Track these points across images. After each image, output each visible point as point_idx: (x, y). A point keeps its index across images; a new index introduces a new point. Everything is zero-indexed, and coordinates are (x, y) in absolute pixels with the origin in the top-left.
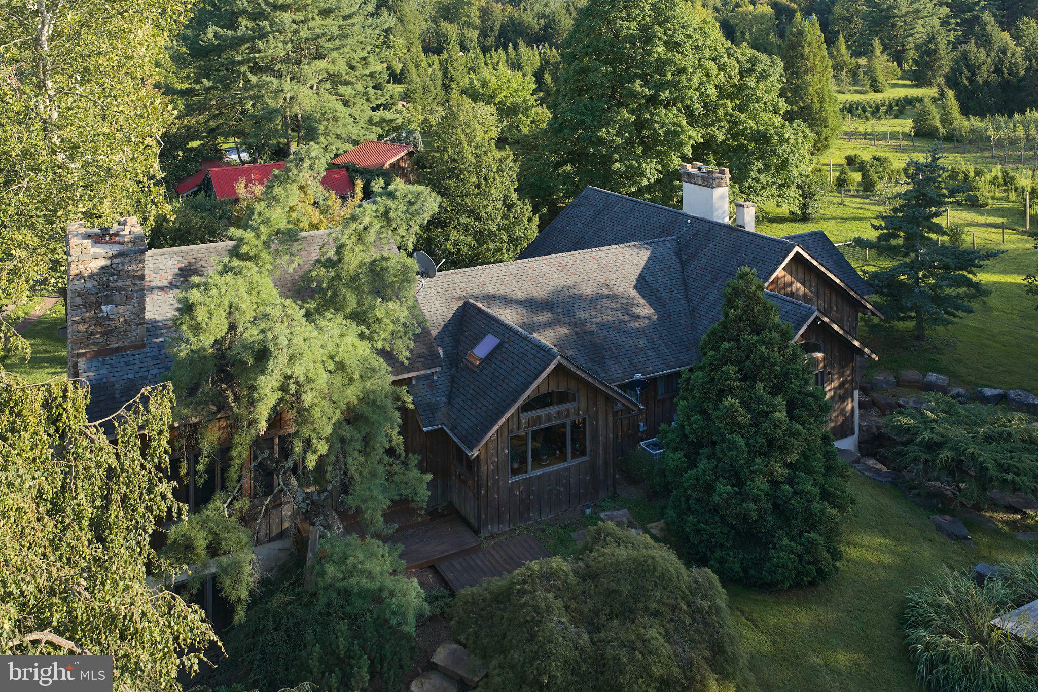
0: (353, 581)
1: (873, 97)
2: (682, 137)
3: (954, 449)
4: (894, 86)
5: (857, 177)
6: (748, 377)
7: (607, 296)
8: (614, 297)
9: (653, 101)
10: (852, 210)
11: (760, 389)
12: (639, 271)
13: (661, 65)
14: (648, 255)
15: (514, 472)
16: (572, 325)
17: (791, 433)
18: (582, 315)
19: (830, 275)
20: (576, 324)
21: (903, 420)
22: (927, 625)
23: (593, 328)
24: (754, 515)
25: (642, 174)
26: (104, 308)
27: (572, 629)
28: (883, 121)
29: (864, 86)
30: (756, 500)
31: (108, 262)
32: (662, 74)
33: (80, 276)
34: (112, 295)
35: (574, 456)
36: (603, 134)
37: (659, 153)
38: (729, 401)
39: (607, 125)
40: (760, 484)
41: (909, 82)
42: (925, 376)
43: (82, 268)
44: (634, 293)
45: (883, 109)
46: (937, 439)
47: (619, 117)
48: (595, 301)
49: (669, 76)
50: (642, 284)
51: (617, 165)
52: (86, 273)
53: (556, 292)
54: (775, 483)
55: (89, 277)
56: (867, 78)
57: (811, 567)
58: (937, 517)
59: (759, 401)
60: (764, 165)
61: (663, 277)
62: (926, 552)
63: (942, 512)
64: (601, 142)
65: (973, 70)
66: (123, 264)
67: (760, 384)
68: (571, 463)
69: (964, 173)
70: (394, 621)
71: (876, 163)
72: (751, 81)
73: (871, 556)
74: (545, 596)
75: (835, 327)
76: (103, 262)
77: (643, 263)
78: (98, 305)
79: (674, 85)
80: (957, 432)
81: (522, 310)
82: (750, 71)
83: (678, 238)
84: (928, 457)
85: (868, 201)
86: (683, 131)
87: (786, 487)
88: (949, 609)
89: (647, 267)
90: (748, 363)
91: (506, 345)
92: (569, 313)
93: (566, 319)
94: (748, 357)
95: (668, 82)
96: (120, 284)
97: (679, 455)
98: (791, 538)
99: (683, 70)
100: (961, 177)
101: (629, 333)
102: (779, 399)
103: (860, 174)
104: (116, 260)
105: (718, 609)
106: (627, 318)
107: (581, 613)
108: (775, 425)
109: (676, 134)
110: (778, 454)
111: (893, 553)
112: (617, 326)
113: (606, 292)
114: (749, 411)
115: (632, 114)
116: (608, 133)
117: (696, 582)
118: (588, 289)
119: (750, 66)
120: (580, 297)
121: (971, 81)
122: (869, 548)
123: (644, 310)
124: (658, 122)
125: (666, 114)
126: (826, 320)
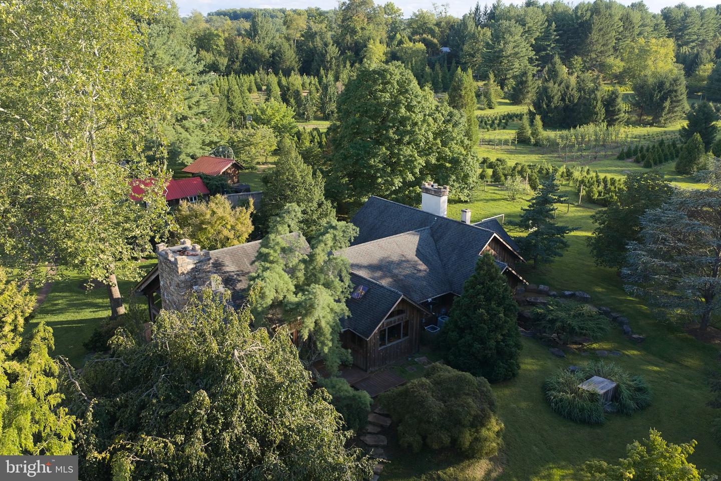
0: (342, 394)
1: (488, 112)
2: (415, 163)
3: (562, 322)
4: (500, 104)
5: (490, 172)
6: (488, 300)
7: (404, 261)
8: (408, 261)
9: (399, 142)
10: (491, 194)
11: (493, 305)
12: (416, 247)
13: (403, 121)
14: (418, 237)
15: (381, 345)
16: (392, 277)
17: (506, 322)
18: (396, 271)
19: (507, 246)
20: (393, 276)
21: (539, 311)
22: (554, 389)
23: (402, 277)
24: (490, 355)
25: (393, 184)
26: (194, 287)
27: (437, 402)
28: (497, 131)
29: (483, 105)
30: (491, 349)
31: (195, 266)
32: (405, 126)
33: (183, 273)
34: (197, 281)
35: (404, 336)
36: (372, 162)
37: (400, 171)
38: (481, 310)
39: (374, 157)
40: (492, 343)
41: (507, 101)
42: (538, 287)
43: (183, 270)
44: (416, 259)
45: (497, 122)
46: (555, 318)
47: (381, 152)
48: (399, 263)
49: (409, 128)
50: (419, 253)
51: (380, 180)
52: (185, 272)
53: (381, 260)
54: (498, 342)
55: (187, 274)
56: (485, 100)
57: (510, 373)
58: (552, 349)
59: (493, 309)
60: (456, 177)
61: (428, 249)
62: (549, 364)
63: (553, 347)
64: (371, 167)
65: (550, 99)
66: (201, 266)
67: (493, 303)
68: (402, 339)
69: (546, 169)
70: (363, 407)
71: (499, 163)
72: (450, 127)
73: (529, 367)
74: (424, 392)
75: (513, 272)
76: (192, 266)
77: (417, 242)
78: (191, 287)
79: (411, 133)
80: (562, 314)
81: (367, 271)
82: (449, 121)
83: (431, 227)
84: (550, 325)
85: (497, 188)
86: (416, 160)
87: (502, 343)
88: (562, 383)
89: (419, 244)
90: (488, 294)
91: (372, 290)
92: (390, 271)
93: (388, 274)
94: (488, 291)
95: (408, 131)
96: (200, 276)
97: (455, 333)
98: (503, 363)
99: (416, 124)
100: (544, 172)
101: (418, 278)
102: (501, 309)
103: (492, 170)
104: (198, 265)
105: (490, 391)
106: (416, 272)
107: (438, 397)
108: (500, 319)
109: (412, 162)
110: (499, 331)
111: (537, 365)
112: (412, 276)
113: (404, 259)
114: (488, 314)
115: (388, 150)
116: (374, 162)
117: (480, 382)
118: (395, 258)
119: (449, 118)
120: (392, 262)
121: (548, 106)
122: (528, 364)
123: (423, 267)
124: (402, 155)
125: (406, 150)
126: (510, 269)
